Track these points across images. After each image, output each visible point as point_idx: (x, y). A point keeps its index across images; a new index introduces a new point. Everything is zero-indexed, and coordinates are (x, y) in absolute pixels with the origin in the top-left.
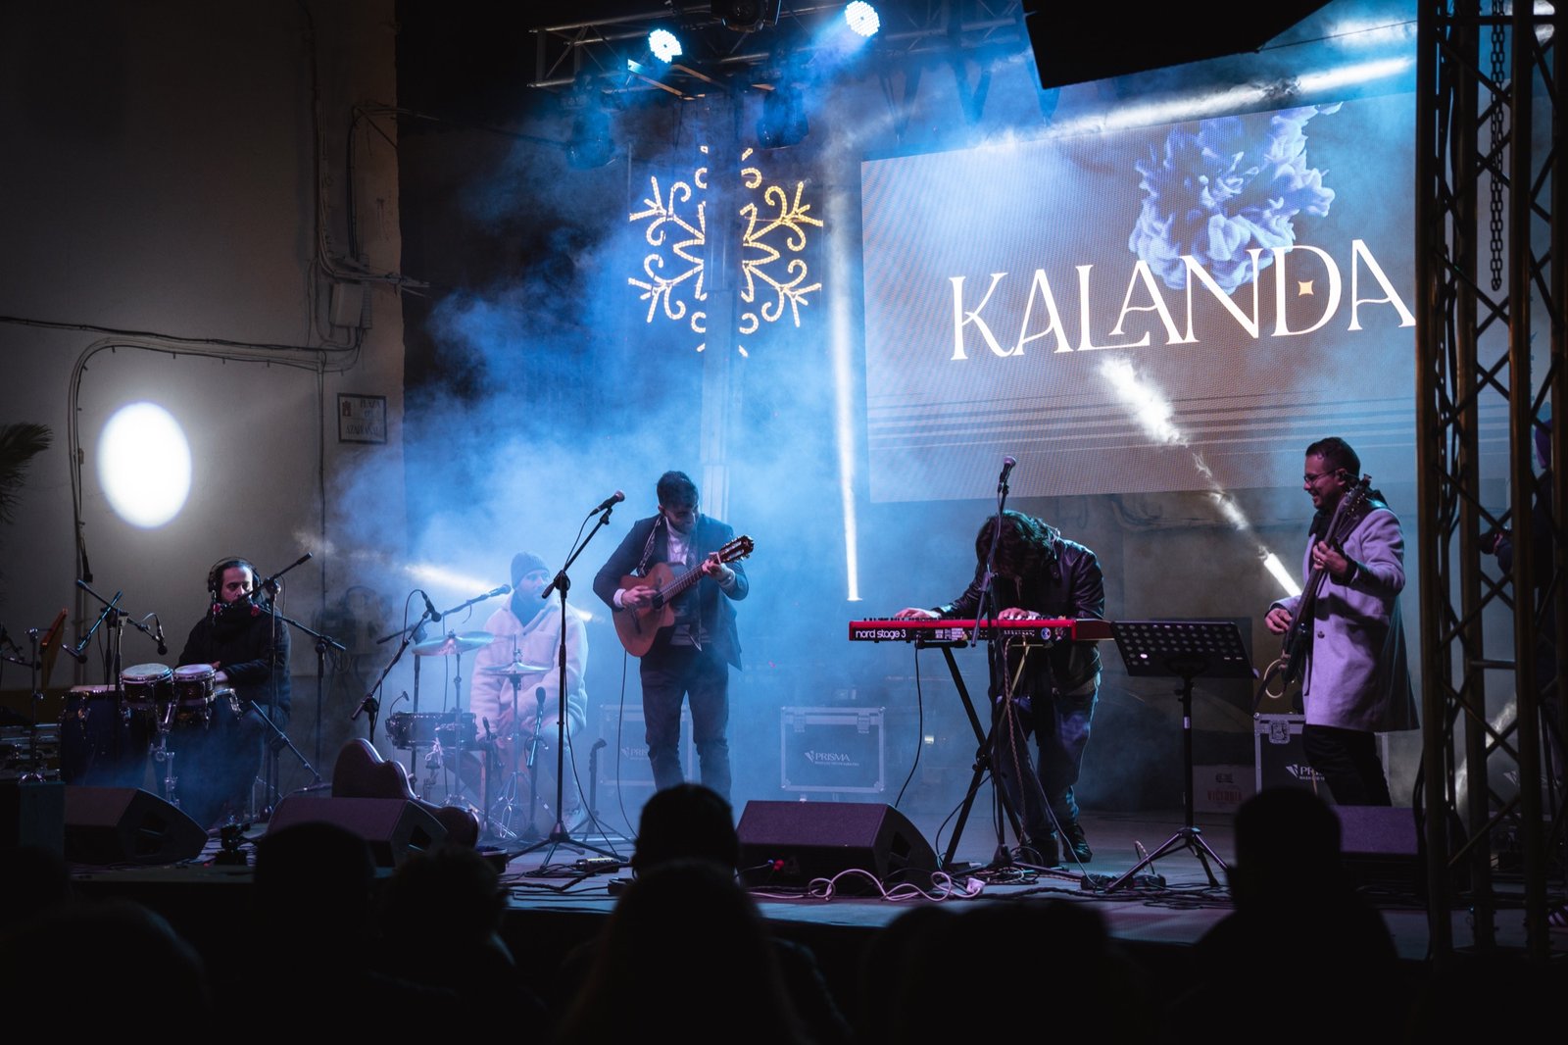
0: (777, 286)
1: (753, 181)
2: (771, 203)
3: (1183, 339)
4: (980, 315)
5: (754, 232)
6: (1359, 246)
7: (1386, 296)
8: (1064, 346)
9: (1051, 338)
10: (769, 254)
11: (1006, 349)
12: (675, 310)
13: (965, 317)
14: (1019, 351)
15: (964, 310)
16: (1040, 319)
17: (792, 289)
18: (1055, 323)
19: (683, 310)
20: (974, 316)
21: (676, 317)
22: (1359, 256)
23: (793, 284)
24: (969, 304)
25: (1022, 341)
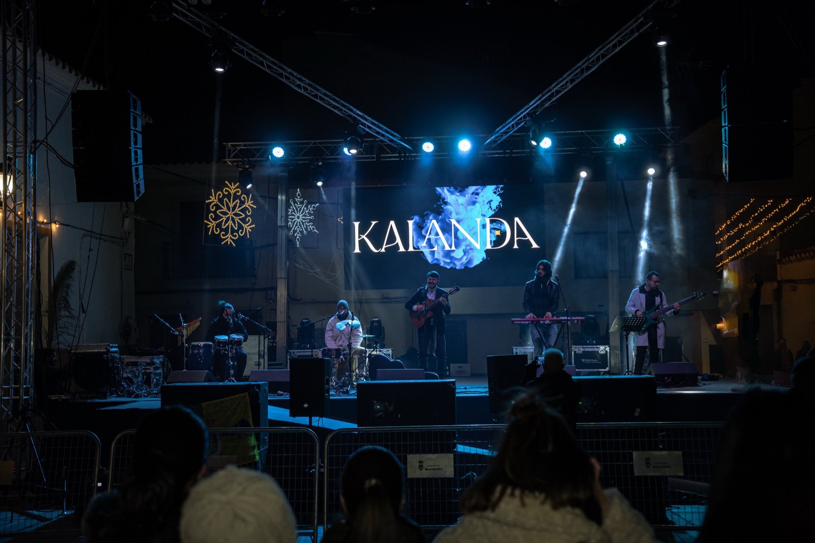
0: (243, 225)
1: (239, 193)
2: (243, 200)
3: (451, 248)
4: (366, 236)
5: (238, 208)
6: (517, 219)
7: (527, 237)
8: (402, 249)
9: (397, 246)
10: (242, 215)
11: (377, 249)
12: (217, 231)
13: (359, 237)
14: (383, 250)
15: (359, 234)
16: (392, 238)
17: (247, 226)
18: (398, 240)
19: (219, 231)
20: (364, 237)
21: (217, 233)
22: (517, 223)
23: (247, 225)
24: (362, 231)
25: (384, 247)
